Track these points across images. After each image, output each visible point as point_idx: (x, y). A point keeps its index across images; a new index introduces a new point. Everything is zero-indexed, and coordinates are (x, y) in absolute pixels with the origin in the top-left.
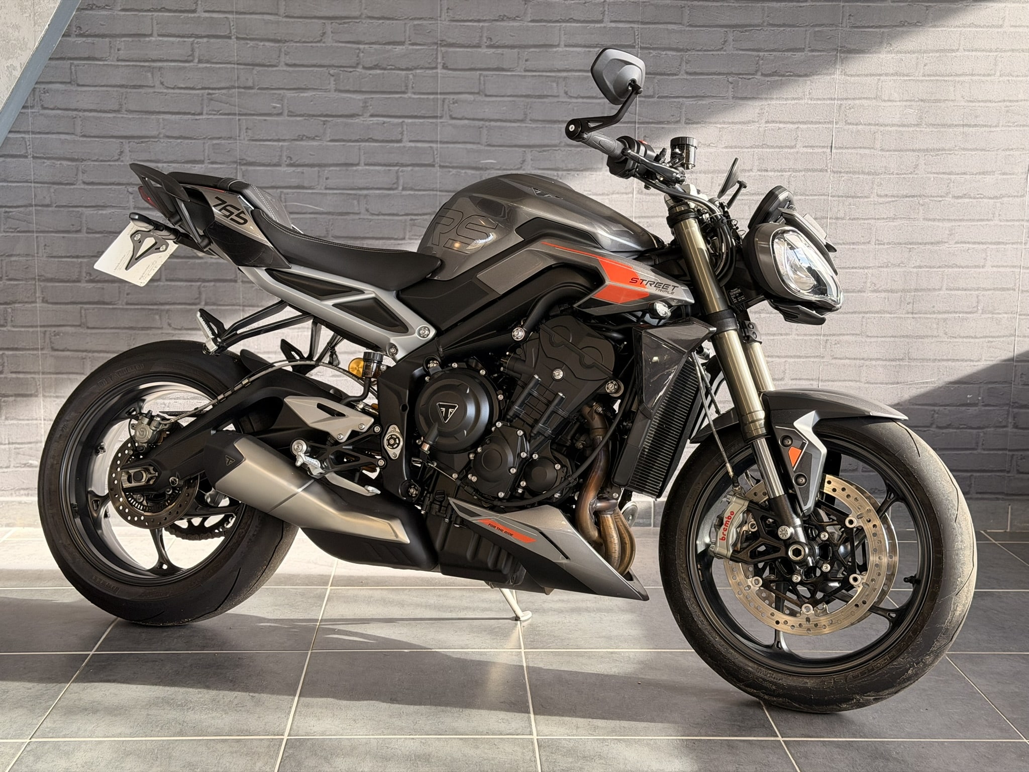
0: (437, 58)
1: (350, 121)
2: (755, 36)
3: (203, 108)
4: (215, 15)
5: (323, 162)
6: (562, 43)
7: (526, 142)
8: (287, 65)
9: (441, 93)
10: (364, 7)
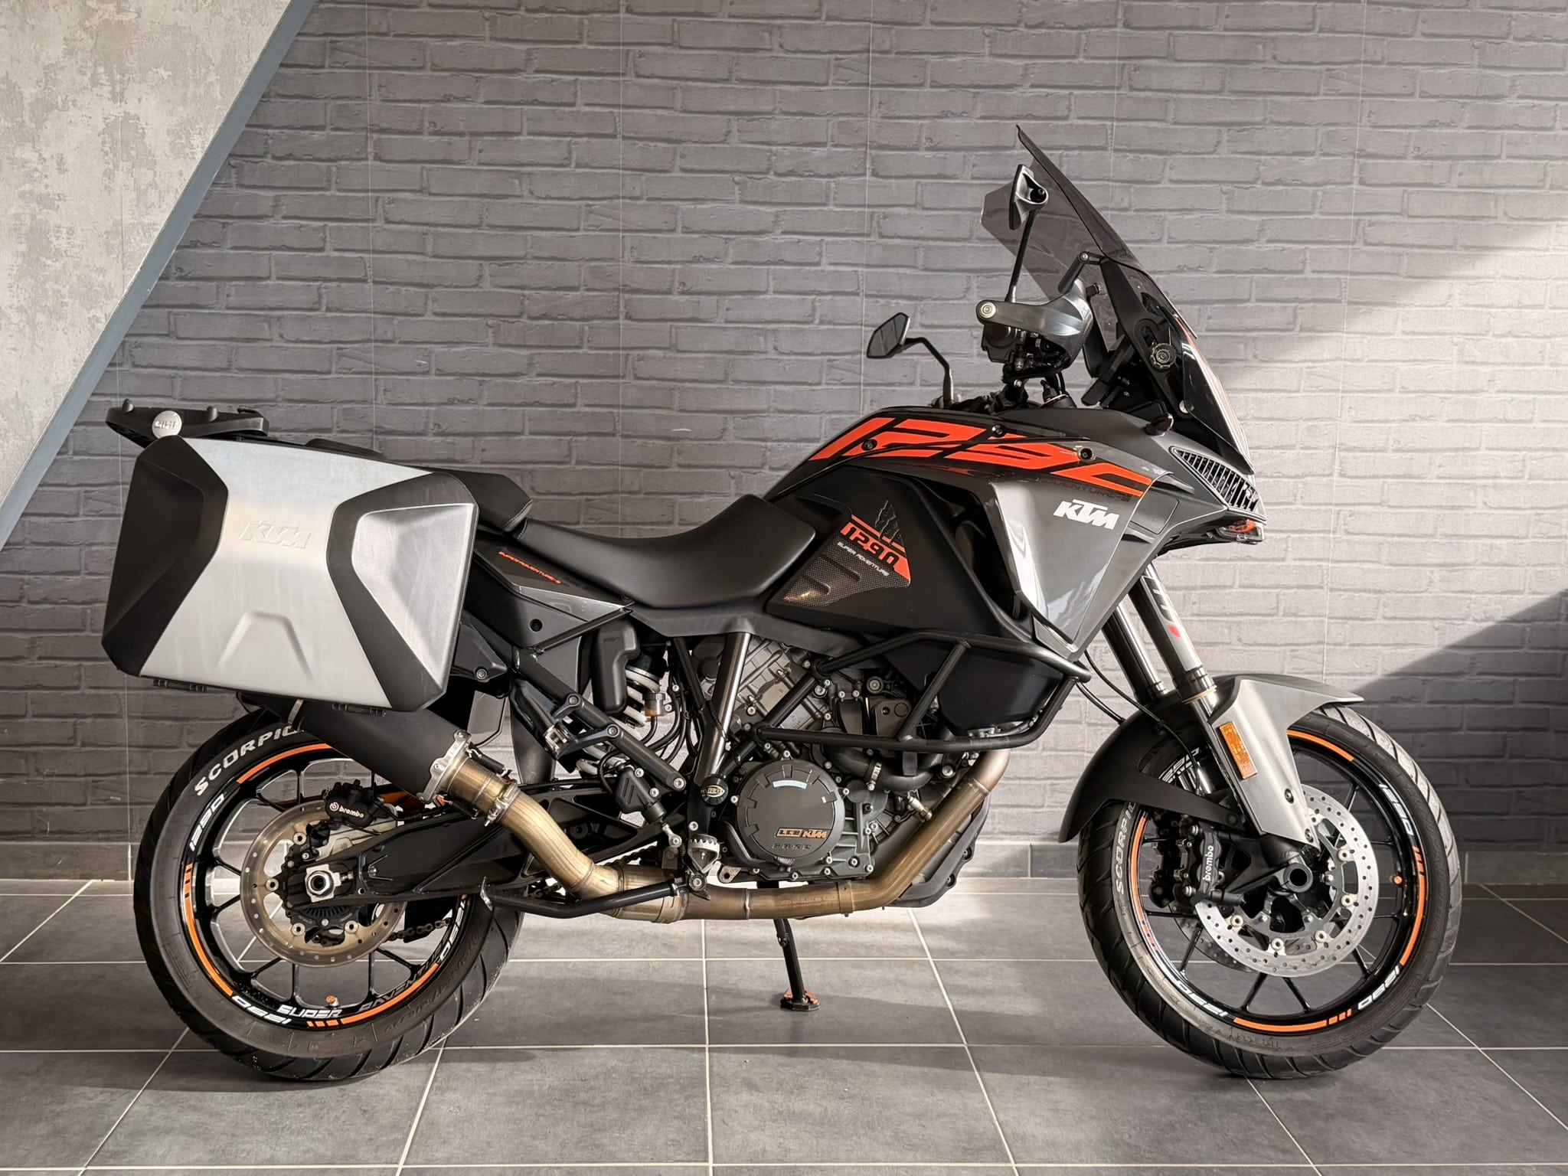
0: (618, 306)
1: (512, 381)
3: (331, 365)
4: (347, 255)
5: (482, 430)
6: (771, 289)
7: (727, 407)
8: (436, 314)
9: (624, 349)
10: (529, 246)
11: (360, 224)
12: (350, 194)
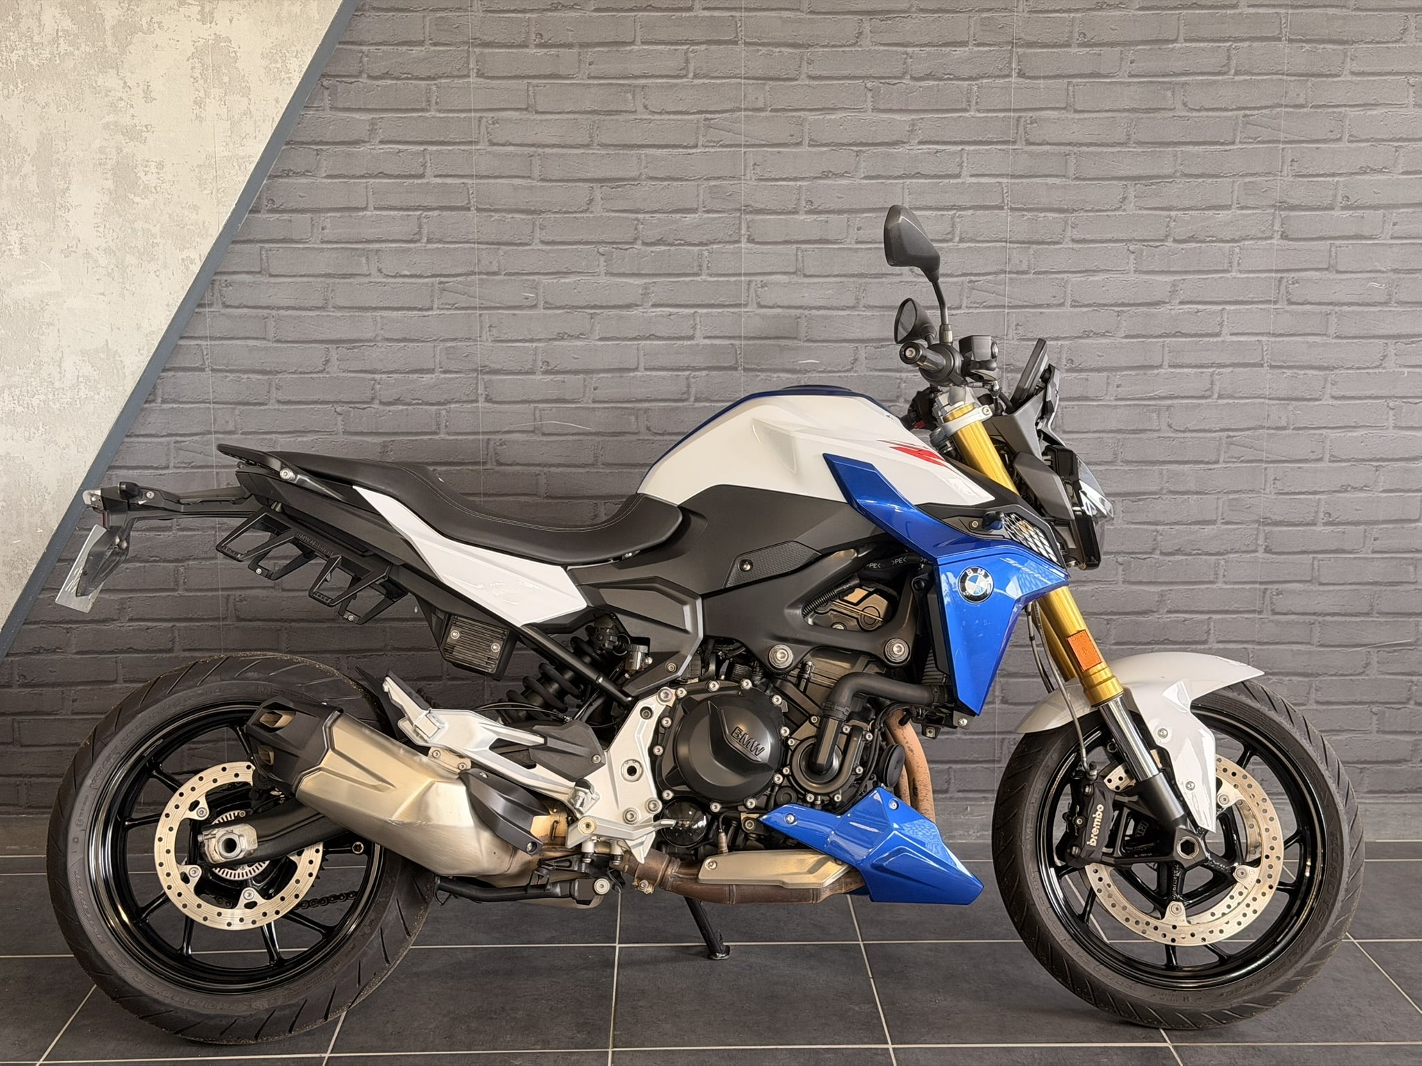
0: (740, 229)
1: (625, 312)
2: (1165, 190)
3: (432, 301)
4: (449, 181)
5: (590, 367)
7: (858, 335)
8: (543, 242)
9: (746, 274)
10: (644, 164)
11: (463, 148)
12: (451, 115)
